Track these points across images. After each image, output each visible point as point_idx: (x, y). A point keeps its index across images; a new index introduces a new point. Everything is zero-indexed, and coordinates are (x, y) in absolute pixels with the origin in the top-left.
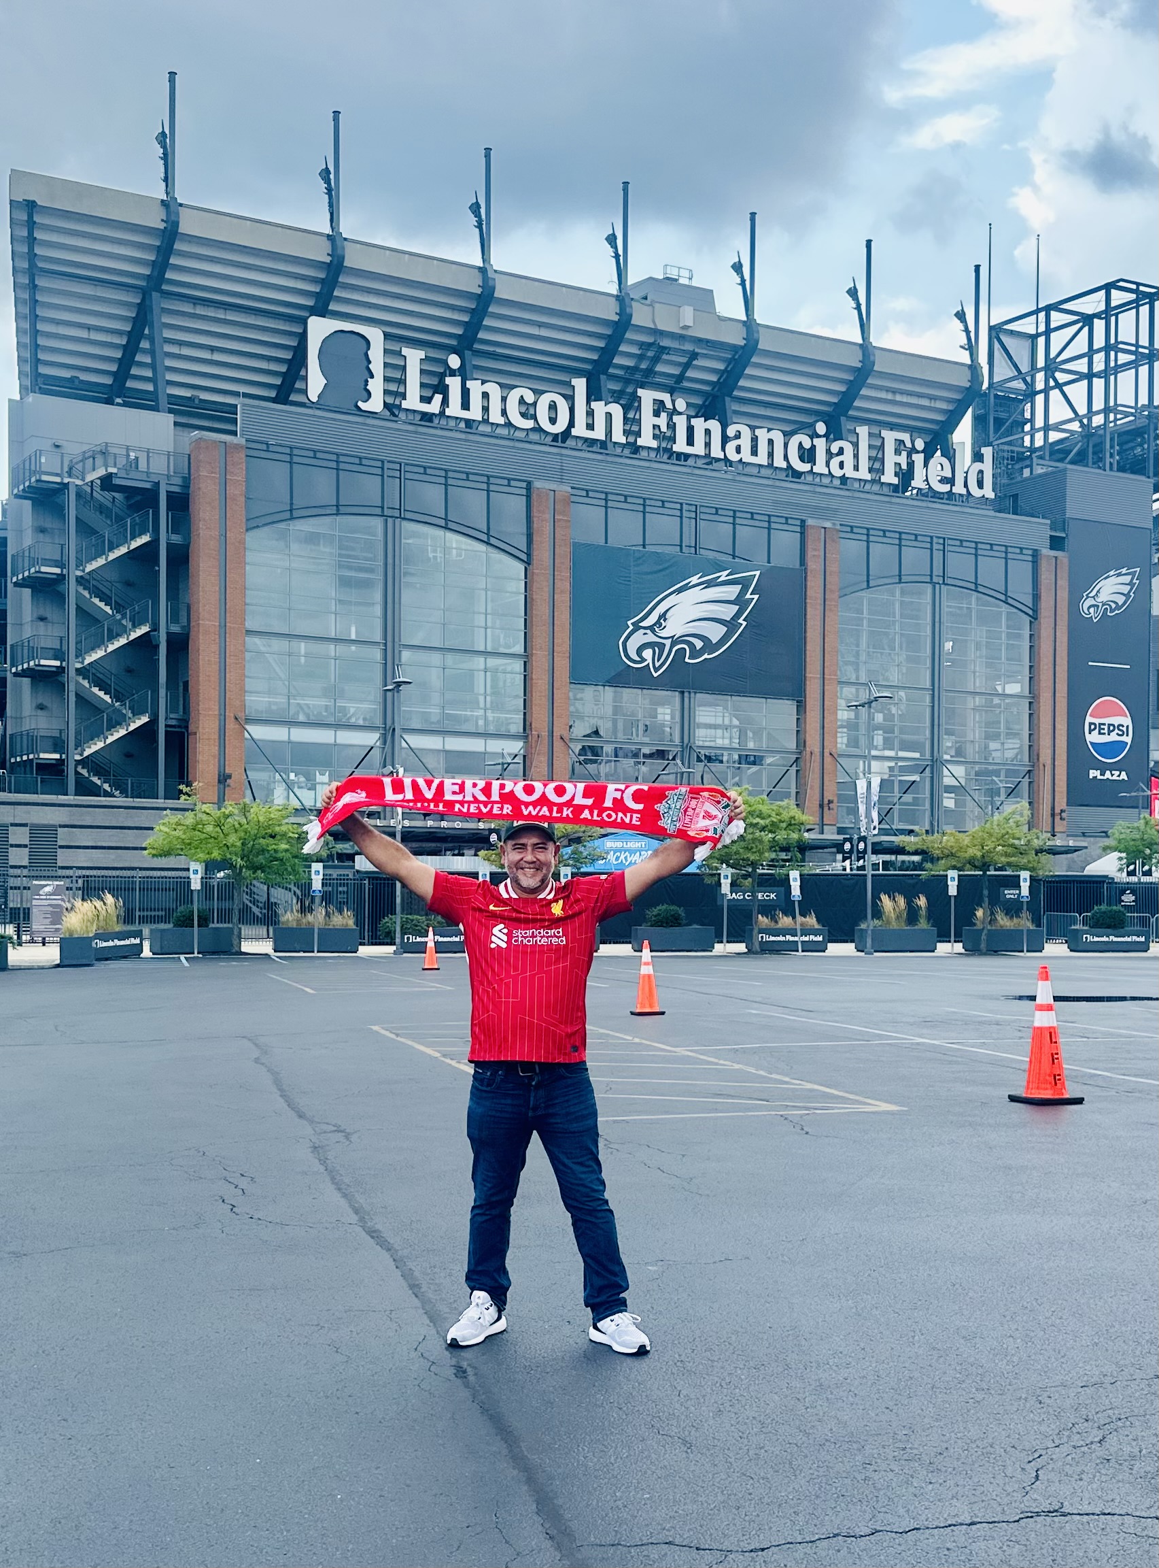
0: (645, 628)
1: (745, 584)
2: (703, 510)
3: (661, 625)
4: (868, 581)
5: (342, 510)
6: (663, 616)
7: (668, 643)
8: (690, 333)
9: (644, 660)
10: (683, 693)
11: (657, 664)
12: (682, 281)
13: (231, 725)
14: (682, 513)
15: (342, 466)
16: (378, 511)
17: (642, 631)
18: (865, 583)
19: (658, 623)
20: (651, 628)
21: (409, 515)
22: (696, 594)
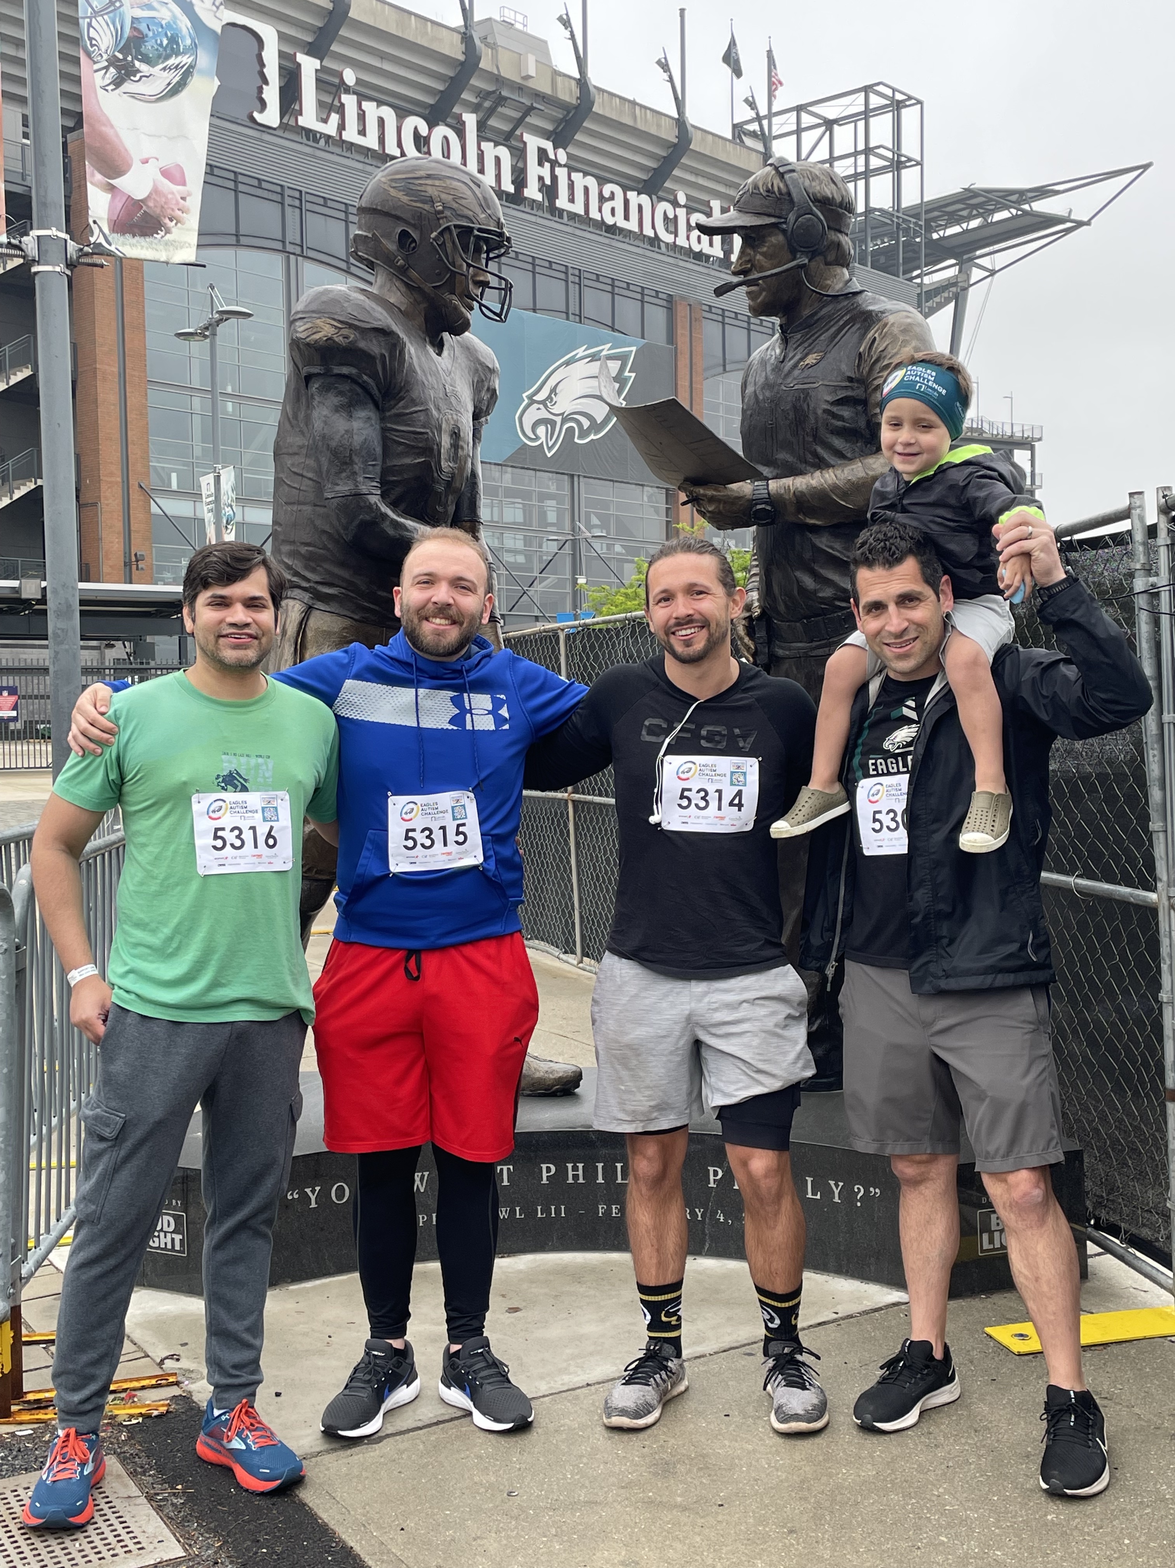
0: (539, 402)
1: (623, 358)
2: (586, 275)
3: (552, 400)
4: (724, 366)
5: (243, 240)
6: (554, 390)
7: (558, 420)
8: (531, 84)
9: (537, 438)
10: (572, 476)
11: (550, 444)
12: (519, 26)
13: (135, 495)
14: (567, 277)
15: (241, 187)
16: (279, 246)
17: (536, 406)
18: (721, 368)
19: (549, 397)
20: (543, 402)
21: (311, 254)
22: (582, 368)
